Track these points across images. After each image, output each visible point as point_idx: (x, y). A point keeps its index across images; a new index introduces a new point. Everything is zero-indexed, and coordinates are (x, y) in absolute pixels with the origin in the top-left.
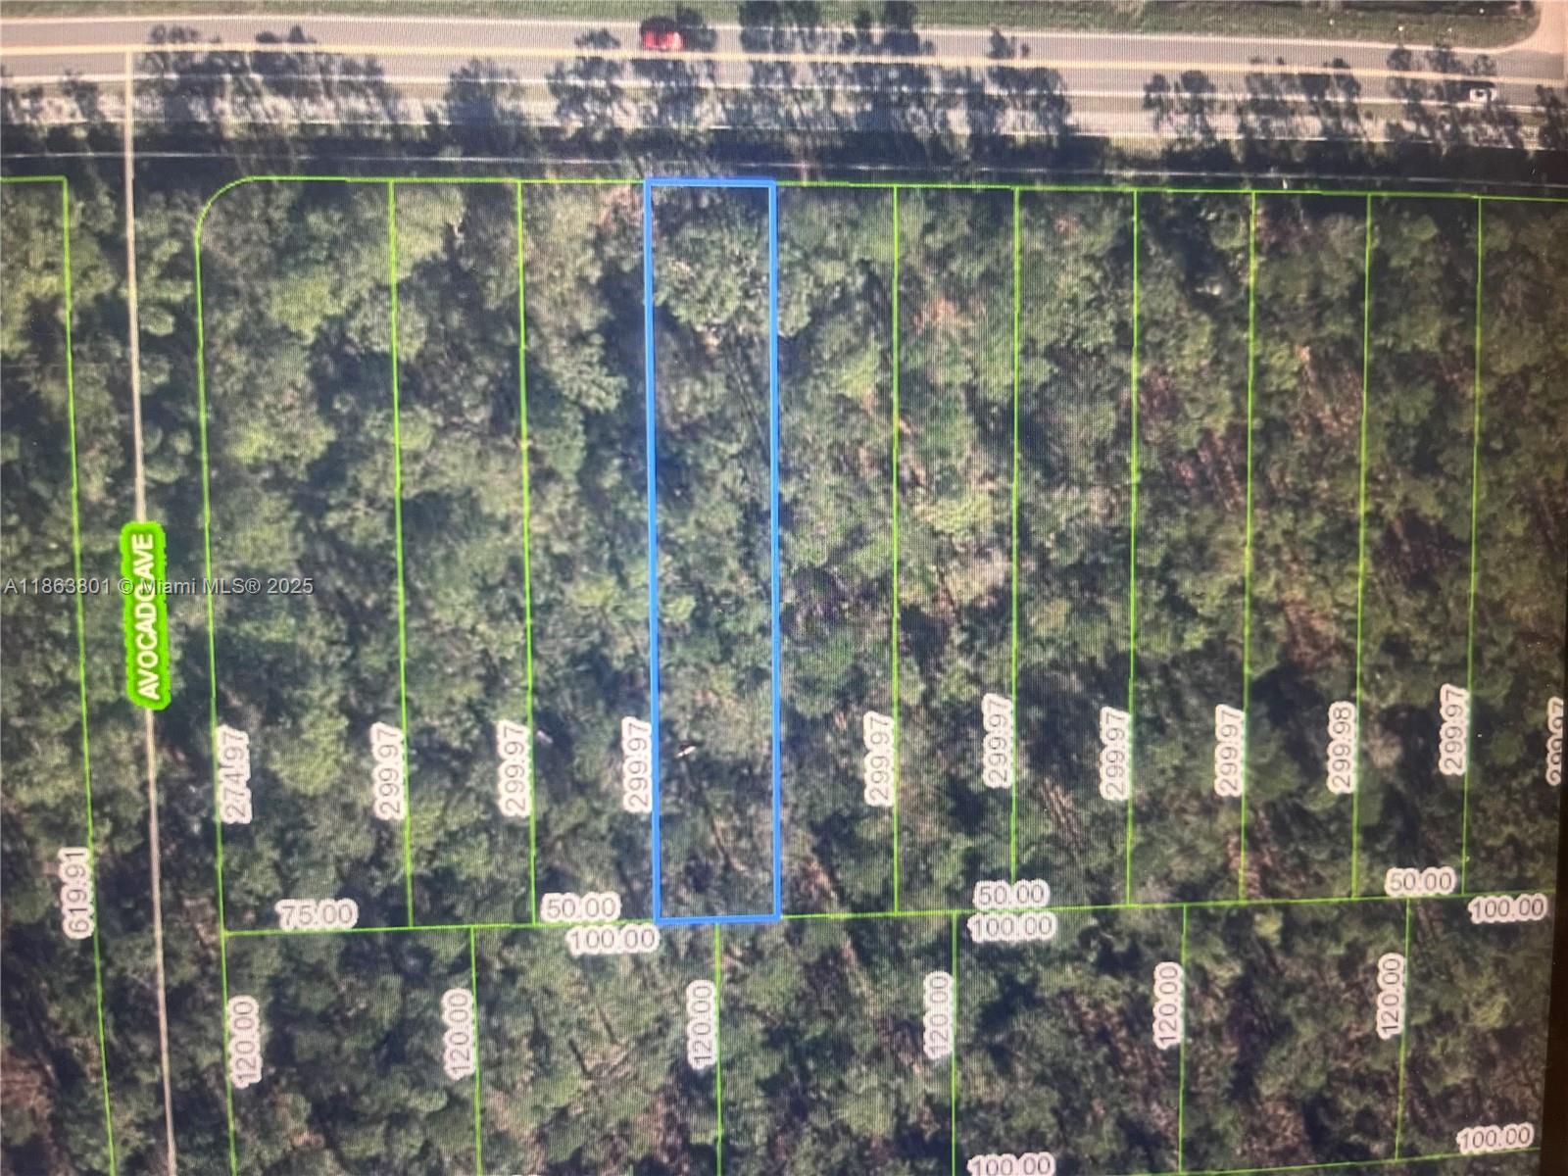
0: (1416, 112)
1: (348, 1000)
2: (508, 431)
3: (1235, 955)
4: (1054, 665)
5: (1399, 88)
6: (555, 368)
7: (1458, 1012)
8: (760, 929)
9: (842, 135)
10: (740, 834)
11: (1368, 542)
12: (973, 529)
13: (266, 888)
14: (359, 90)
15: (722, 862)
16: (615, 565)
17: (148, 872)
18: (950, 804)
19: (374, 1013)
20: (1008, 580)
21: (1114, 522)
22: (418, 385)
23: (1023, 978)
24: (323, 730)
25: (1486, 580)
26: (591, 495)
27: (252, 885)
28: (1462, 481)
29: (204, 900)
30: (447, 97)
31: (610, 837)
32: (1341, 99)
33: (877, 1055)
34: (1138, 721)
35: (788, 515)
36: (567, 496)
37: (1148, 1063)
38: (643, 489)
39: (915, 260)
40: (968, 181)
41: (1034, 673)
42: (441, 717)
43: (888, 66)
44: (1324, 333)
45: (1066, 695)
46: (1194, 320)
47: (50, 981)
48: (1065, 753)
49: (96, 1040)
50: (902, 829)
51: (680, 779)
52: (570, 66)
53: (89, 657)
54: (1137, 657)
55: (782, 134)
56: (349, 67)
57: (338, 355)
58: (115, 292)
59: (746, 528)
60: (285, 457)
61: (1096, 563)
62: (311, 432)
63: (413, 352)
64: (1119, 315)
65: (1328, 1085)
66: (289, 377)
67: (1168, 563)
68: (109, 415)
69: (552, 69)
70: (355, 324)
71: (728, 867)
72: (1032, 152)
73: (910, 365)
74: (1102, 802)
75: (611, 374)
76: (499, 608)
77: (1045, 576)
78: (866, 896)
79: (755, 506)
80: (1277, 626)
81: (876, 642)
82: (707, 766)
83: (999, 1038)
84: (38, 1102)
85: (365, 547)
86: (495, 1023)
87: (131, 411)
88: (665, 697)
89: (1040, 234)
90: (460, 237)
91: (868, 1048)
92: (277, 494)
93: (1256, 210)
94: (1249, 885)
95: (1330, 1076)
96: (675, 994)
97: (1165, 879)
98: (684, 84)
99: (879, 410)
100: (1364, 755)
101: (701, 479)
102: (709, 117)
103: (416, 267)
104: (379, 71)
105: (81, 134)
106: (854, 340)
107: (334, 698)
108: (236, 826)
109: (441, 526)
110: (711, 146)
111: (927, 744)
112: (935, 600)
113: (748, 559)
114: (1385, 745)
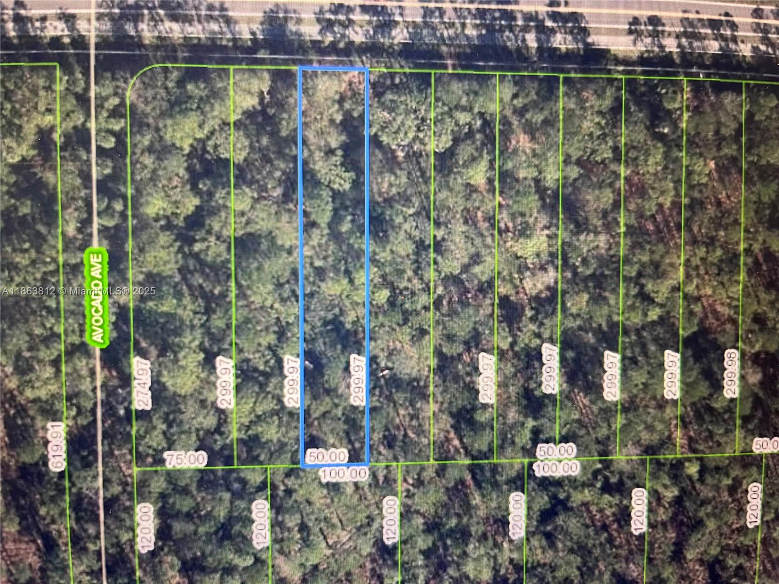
1: (201, 506)
2: (292, 201)
3: (675, 484)
4: (580, 328)
5: (757, 28)
6: (317, 168)
8: (423, 469)
9: (470, 46)
10: (412, 417)
11: (745, 264)
12: (538, 255)
13: (159, 444)
14: (215, 19)
15: (402, 433)
16: (347, 273)
17: (95, 436)
18: (525, 402)
19: (215, 513)
20: (556, 283)
21: (612, 252)
22: (244, 175)
23: (562, 496)
24: (190, 360)
26: (335, 235)
27: (150, 443)
29: (125, 451)
30: (262, 23)
31: (343, 418)
32: (729, 32)
33: (484, 537)
34: (624, 358)
35: (439, 246)
36: (322, 236)
37: (628, 542)
38: (363, 232)
39: (508, 112)
40: (536, 71)
41: (570, 332)
42: (254, 353)
43: (494, 10)
44: (722, 153)
45: (586, 344)
46: (654, 146)
47: (41, 495)
48: (585, 375)
49: (65, 527)
50: (499, 415)
51: (381, 388)
52: (327, 8)
53: (66, 319)
54: (623, 325)
55: (438, 45)
56: (210, 7)
57: (202, 159)
58: (83, 124)
59: (417, 253)
60: (173, 213)
61: (602, 274)
62: (187, 200)
63: (242, 158)
64: (615, 143)
65: (721, 553)
66: (176, 170)
67: (640, 275)
68: (79, 189)
69: (317, 10)
70: (211, 143)
71: (406, 435)
72: (569, 56)
73: (505, 168)
74: (604, 401)
75: (347, 171)
76: (285, 295)
77: (576, 281)
78: (479, 451)
79: (422, 241)
80: (697, 308)
81: (485, 315)
82: (395, 381)
83: (549, 528)
84: (33, 560)
85: (214, 262)
86: (280, 518)
87: (91, 188)
88: (373, 343)
89: (573, 100)
90: (267, 97)
91: (479, 533)
92: (168, 233)
93: (687, 88)
94: (682, 447)
95: (723, 548)
96: (376, 503)
97: (638, 443)
98: (387, 18)
99: (489, 191)
100: (743, 378)
101: (393, 227)
102: (400, 36)
103: (244, 113)
104: (226, 10)
105: (67, 40)
106: (476, 154)
107: (197, 343)
108: (143, 411)
109: (256, 251)
110: (401, 51)
111: (513, 370)
112: (517, 293)
113: (418, 270)
114: (754, 372)
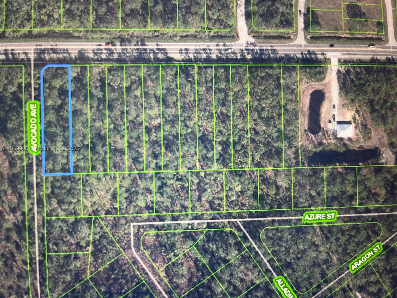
0: (220, 53)
1: (63, 185)
2: (86, 101)
3: (198, 178)
4: (168, 134)
5: (217, 50)
6: (93, 92)
7: (233, 188)
8: (124, 174)
9: (135, 58)
10: (121, 160)
11: (215, 116)
12: (155, 115)
13: (51, 168)
14: (65, 53)
16: (102, 120)
18: (153, 155)
19: (66, 187)
20: (161, 122)
21: (177, 113)
22: (74, 94)
23: (164, 182)
24: (59, 144)
25: (233, 122)
26: (98, 110)
27: (49, 168)
28: (229, 107)
29: (41, 170)
30: (78, 54)
31: (102, 160)
32: (209, 52)
33: (142, 194)
34: (181, 143)
35: (127, 112)
36: (95, 110)
37: (185, 195)
38: (106, 109)
39: (146, 76)
40: (153, 64)
41: (166, 136)
42: (77, 142)
43: (141, 48)
44: (207, 85)
45: (170, 139)
46: (188, 84)
47: (18, 182)
48: (170, 148)
49: (25, 191)
50: (146, 159)
51: (112, 152)
52: (95, 49)
54: (180, 134)
55: (126, 58)
56: (64, 50)
58: (30, 82)
59: (121, 114)
60: (54, 105)
61: (174, 120)
62: (58, 101)
63: (72, 90)
64: (176, 83)
65: (213, 199)
66: (55, 93)
67: (185, 119)
69: (93, 50)
70: (64, 86)
71: (119, 165)
72: (162, 60)
73: (145, 91)
74: (176, 155)
75: (101, 92)
76: (85, 126)
77: (166, 122)
78: (140, 169)
79: (123, 111)
80: (202, 129)
81: (141, 131)
82: (116, 150)
83: (161, 191)
84: (16, 201)
85: (65, 117)
86: (85, 188)
88: (109, 139)
89: (164, 72)
90: (80, 74)
91: (141, 192)
92: (53, 110)
93: (196, 68)
94: (199, 168)
95: (213, 197)
96: (111, 184)
97: (186, 166)
98: (112, 51)
99: (141, 97)
100: (216, 148)
101: (114, 107)
102: (116, 56)
103: (73, 77)
104: (68, 50)
105: (25, 59)
106: (137, 87)
107: (61, 140)
109: (77, 115)
110: (116, 60)
111: (149, 146)
112: (150, 125)
113: (122, 119)
114: (219, 146)
